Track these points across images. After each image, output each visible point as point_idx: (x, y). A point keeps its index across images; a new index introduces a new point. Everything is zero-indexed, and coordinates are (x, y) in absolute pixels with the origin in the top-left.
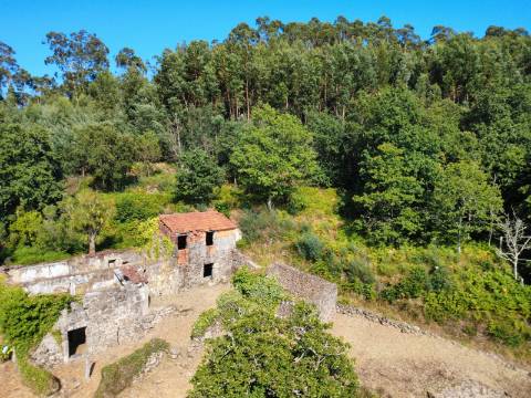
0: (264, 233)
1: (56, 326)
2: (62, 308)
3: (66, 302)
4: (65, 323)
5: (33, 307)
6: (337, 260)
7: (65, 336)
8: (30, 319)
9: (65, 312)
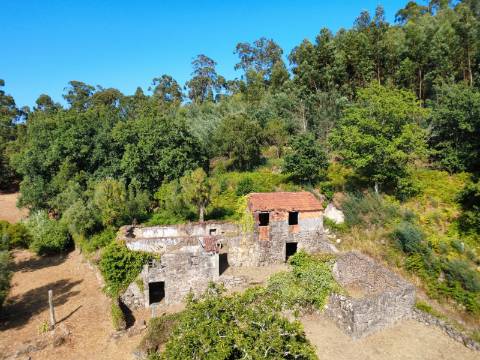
0: (367, 218)
1: (139, 277)
2: (143, 263)
3: (148, 259)
4: (147, 275)
5: (119, 259)
6: (435, 257)
7: (146, 285)
8: (117, 267)
9: (146, 267)
